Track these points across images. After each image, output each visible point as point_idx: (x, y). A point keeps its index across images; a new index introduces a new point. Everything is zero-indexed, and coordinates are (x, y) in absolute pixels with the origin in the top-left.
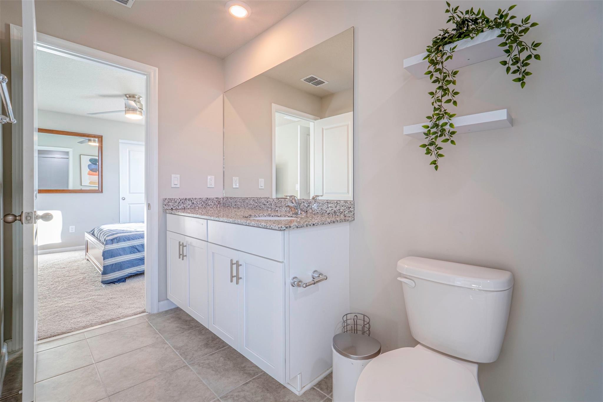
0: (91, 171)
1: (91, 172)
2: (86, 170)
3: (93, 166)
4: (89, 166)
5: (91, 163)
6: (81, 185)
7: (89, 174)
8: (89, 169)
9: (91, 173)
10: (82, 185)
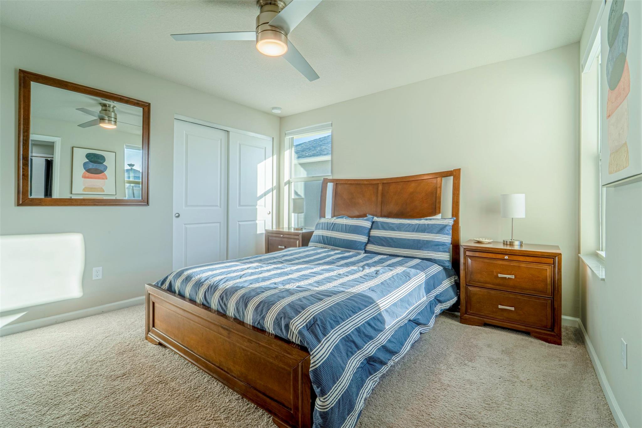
0: (87, 172)
1: (88, 174)
2: (79, 170)
3: (91, 166)
4: (85, 164)
5: (88, 161)
6: (71, 193)
7: (84, 177)
8: (85, 168)
9: (87, 176)
10: (73, 193)
